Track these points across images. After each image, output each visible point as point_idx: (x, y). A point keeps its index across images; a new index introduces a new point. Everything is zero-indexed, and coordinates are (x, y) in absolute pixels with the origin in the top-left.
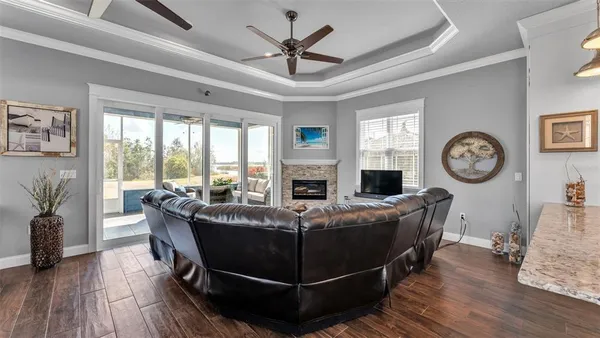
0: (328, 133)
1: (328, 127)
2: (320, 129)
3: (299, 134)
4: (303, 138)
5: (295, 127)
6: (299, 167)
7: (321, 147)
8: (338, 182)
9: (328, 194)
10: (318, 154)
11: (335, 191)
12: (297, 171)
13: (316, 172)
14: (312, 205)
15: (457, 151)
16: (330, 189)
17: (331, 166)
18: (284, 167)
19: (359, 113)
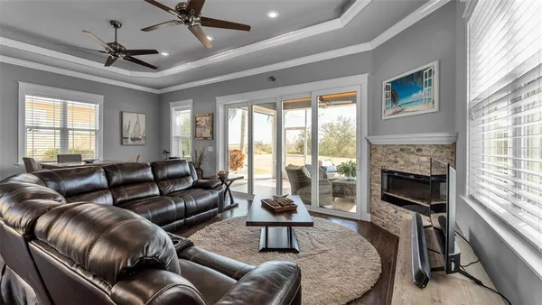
1: (434, 66)
2: (420, 74)
3: (390, 92)
4: (395, 98)
5: (385, 83)
7: (421, 109)
10: (419, 123)
12: (387, 155)
17: (440, 147)
18: (372, 148)
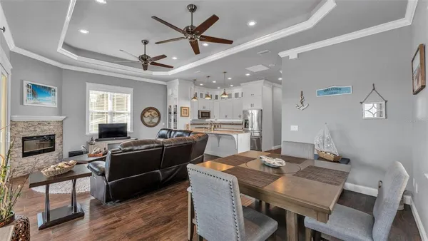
0: (56, 93)
1: (56, 88)
2: (50, 88)
3: (30, 90)
4: (34, 94)
5: (25, 83)
6: (29, 124)
8: (64, 135)
9: (57, 146)
11: (62, 142)
12: (28, 128)
13: (46, 128)
14: (41, 159)
15: (147, 114)
16: (57, 141)
17: (58, 122)
19: (88, 85)
